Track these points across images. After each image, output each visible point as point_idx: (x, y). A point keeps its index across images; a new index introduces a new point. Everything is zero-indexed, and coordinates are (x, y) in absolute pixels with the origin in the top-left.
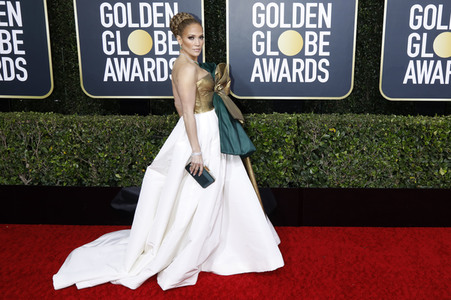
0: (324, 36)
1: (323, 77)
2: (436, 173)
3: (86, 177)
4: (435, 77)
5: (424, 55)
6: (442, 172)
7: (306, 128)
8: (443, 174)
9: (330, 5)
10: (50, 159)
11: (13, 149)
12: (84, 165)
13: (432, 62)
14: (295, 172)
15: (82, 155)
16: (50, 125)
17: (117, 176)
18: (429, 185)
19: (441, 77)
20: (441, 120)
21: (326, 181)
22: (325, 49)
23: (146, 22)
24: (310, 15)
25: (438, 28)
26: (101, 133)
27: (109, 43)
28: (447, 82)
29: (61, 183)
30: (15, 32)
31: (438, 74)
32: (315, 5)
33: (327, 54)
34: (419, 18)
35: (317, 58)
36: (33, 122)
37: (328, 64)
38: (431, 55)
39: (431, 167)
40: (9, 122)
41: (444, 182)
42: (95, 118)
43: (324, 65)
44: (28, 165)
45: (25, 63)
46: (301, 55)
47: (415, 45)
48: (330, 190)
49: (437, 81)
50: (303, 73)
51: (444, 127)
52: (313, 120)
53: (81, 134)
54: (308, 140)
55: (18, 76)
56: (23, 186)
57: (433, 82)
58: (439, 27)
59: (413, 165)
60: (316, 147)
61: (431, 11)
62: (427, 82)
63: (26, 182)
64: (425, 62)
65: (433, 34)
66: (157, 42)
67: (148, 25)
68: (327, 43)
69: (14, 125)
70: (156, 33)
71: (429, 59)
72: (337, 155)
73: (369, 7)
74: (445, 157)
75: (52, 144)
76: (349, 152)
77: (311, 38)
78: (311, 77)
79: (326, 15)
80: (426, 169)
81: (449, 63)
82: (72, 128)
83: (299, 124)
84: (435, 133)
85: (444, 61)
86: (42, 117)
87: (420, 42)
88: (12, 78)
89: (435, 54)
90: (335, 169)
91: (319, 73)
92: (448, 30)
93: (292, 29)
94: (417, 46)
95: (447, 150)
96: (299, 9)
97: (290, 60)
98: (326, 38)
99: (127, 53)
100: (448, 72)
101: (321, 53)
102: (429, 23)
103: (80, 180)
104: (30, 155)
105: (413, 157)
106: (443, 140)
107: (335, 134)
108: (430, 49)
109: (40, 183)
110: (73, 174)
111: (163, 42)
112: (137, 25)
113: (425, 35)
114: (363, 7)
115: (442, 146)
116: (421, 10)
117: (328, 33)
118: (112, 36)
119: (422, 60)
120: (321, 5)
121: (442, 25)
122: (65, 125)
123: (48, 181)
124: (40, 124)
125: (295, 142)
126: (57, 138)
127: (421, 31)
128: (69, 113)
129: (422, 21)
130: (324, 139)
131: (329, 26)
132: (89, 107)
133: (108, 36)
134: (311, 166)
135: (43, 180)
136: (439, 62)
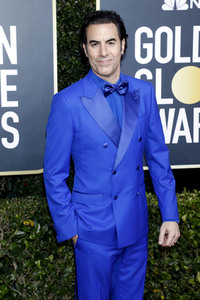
0: (8, 77)
1: (11, 140)
2: (191, 281)
4: (178, 133)
5: (160, 101)
9: (13, 29)
13: (172, 111)
19: (186, 133)
20: (192, 198)
22: (11, 96)
25: (176, 61)
28: (196, 140)
31: (182, 129)
33: (15, 104)
34: (148, 46)
37: (16, 119)
38: (170, 101)
39: (184, 271)
43: (10, 122)
49: (182, 139)
51: (196, 208)
57: (175, 141)
58: (179, 59)
59: (155, 270)
61: (164, 36)
64: (162, 111)
65: (171, 69)
68: (13, 88)
71: (167, 107)
72: (38, 262)
73: (75, 30)
76: (56, 257)
79: (8, 45)
81: (197, 111)
84: (184, 218)
85: (189, 109)
89: (175, 100)
90: (35, 284)
92: (191, 64)
98: (11, 80)
100: (197, 125)
101: (5, 103)
102: (164, 54)
105: (156, 257)
106: (197, 228)
107: (33, 229)
108: (167, 92)
113: (159, 72)
114: (66, 31)
115: (196, 237)
116: (150, 34)
117: (14, 72)
121: (181, 56)
127: (153, 66)
129: (153, 51)
130: (17, 237)
131: (14, 60)
136: (182, 111)
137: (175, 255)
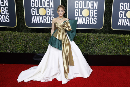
1: (95, 23)
2: (126, 51)
3: (26, 51)
4: (127, 24)
5: (124, 17)
6: (128, 51)
7: (90, 38)
9: (97, 2)
10: (16, 45)
11: (5, 42)
12: (26, 47)
13: (126, 19)
14: (86, 50)
15: (25, 44)
16: (16, 35)
17: (35, 50)
18: (124, 54)
20: (128, 36)
21: (95, 53)
23: (44, 6)
24: (91, 5)
25: (128, 10)
26: (31, 38)
27: (33, 12)
29: (19, 52)
30: (6, 8)
31: (127, 23)
32: (93, 2)
33: (96, 16)
34: (122, 6)
35: (93, 17)
36: (11, 34)
37: (96, 19)
38: (126, 17)
39: (125, 49)
40: (4, 34)
41: (128, 54)
42: (29, 34)
43: (95, 19)
44: (9, 47)
45: (9, 17)
46: (89, 16)
47: (121, 14)
48: (96, 55)
50: (89, 21)
51: (129, 38)
52: (92, 35)
53: (25, 38)
54: (90, 41)
55: (7, 21)
56: (8, 53)
57: (126, 25)
59: (120, 49)
60: (92, 43)
61: (126, 5)
62: (124, 25)
63: (9, 52)
64: (124, 19)
65: (126, 11)
66: (47, 12)
67: (45, 7)
68: (96, 13)
69: (6, 35)
70: (47, 9)
71: (125, 18)
72: (98, 45)
74: (129, 47)
75: (17, 41)
76: (102, 45)
77: (92, 12)
78: (91, 23)
79: (96, 5)
80: (123, 50)
82: (22, 36)
83: (88, 36)
84: (126, 40)
86: (14, 33)
87: (123, 13)
88: (5, 21)
91: (94, 22)
93: (86, 9)
94: (122, 14)
96: (88, 3)
97: (85, 18)
98: (96, 12)
99: (39, 15)
101: (94, 16)
102: (125, 8)
103: (25, 51)
104: (10, 44)
105: (120, 46)
106: (128, 42)
107: (98, 39)
108: (125, 16)
109: (13, 52)
110: (23, 50)
111: (49, 12)
112: (41, 7)
113: (124, 11)
114: (107, 3)
115: (128, 43)
116: (123, 4)
117: (97, 10)
118: (34, 10)
119: (123, 18)
120: (95, 2)
122: (20, 35)
123: (15, 51)
124: (13, 35)
125: (86, 41)
126: (18, 39)
127: (123, 10)
128: (21, 32)
130: (95, 41)
131: (97, 8)
132: (27, 30)
133: (33, 10)
134: (91, 48)
135: (14, 51)
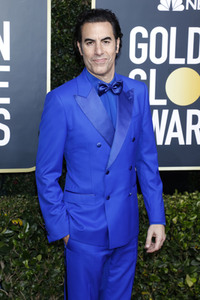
1: (1, 138)
2: (180, 284)
4: (171, 135)
5: (153, 102)
6: (190, 282)
8: (190, 284)
9: (7, 25)
13: (165, 113)
19: (179, 134)
20: (183, 200)
25: (171, 62)
28: (189, 142)
31: (175, 130)
33: (6, 101)
34: (143, 46)
37: (7, 116)
38: (163, 102)
39: (173, 273)
41: (193, 298)
49: (175, 140)
51: (188, 209)
57: (168, 142)
58: (173, 61)
59: (144, 272)
61: (159, 36)
62: (160, 143)
64: (156, 112)
65: (165, 70)
71: (160, 108)
72: (26, 262)
73: (69, 27)
74: (192, 257)
76: (45, 257)
80: (165, 278)
81: (190, 113)
84: (175, 220)
85: (183, 111)
89: (169, 101)
90: (23, 284)
92: (186, 65)
95: (195, 246)
98: (3, 76)
100: (190, 127)
102: (158, 55)
105: (145, 260)
106: (187, 230)
107: (22, 228)
108: (161, 93)
113: (153, 72)
114: (61, 29)
115: (186, 240)
116: (145, 35)
117: (6, 69)
119: (151, 109)
121: (176, 57)
127: (147, 66)
129: (148, 51)
131: (7, 57)
136: (176, 113)
137: (165, 257)
